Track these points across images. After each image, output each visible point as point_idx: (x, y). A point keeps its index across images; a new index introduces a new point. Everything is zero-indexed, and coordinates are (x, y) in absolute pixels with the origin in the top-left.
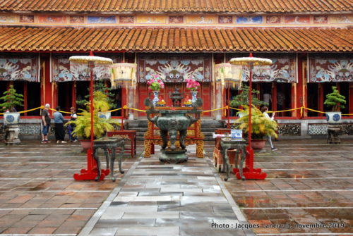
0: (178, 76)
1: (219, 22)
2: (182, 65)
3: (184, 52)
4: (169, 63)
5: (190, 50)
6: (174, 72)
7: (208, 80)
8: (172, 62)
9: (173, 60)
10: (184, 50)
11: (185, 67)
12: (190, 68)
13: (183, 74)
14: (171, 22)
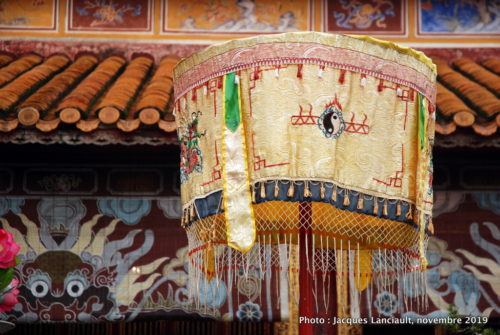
0: (75, 284)
1: (332, 27)
2: (104, 222)
3: (109, 139)
4: (31, 211)
5: (145, 129)
6: (59, 264)
7: (252, 310)
8: (46, 205)
9: (54, 192)
10: (111, 128)
11: (121, 232)
12: (149, 242)
13: (109, 273)
14: (81, 21)
